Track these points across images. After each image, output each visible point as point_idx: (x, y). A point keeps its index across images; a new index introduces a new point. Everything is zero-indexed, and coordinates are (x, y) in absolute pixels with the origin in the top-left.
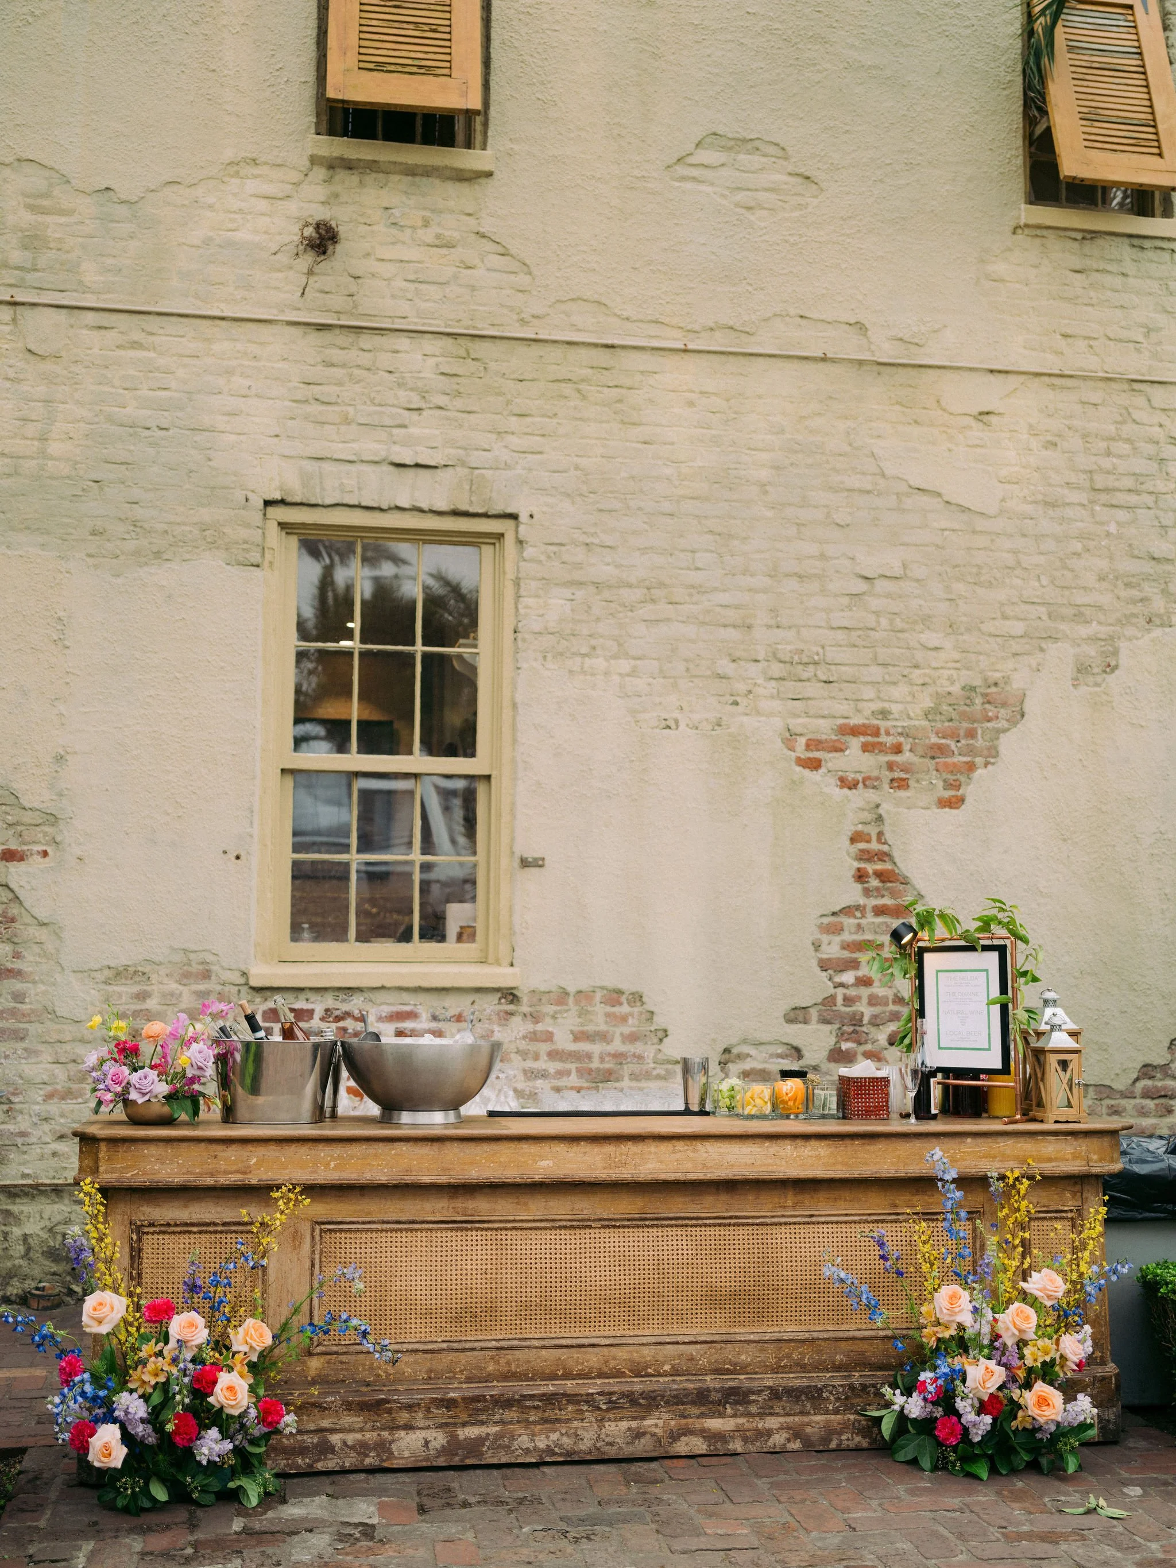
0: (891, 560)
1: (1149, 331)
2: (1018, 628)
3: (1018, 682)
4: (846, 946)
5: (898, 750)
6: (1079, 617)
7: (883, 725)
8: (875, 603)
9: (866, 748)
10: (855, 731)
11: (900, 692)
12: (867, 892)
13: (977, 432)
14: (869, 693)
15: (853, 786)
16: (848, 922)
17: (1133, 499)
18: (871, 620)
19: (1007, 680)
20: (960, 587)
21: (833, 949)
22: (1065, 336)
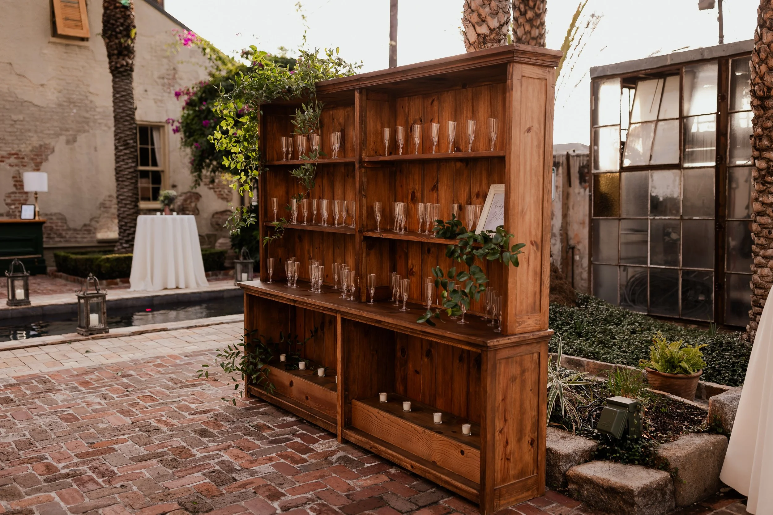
0: (21, 117)
1: (83, 67)
2: (52, 132)
3: (53, 144)
4: (12, 200)
5: (23, 158)
6: (67, 130)
7: (19, 153)
8: (16, 126)
9: (16, 158)
10: (13, 154)
11: (24, 146)
12: (17, 189)
13: (41, 88)
14: (16, 146)
15: (12, 166)
16: (13, 195)
17: (79, 105)
18: (16, 130)
19: (50, 144)
20: (38, 123)
21: (9, 201)
22: (63, 67)
